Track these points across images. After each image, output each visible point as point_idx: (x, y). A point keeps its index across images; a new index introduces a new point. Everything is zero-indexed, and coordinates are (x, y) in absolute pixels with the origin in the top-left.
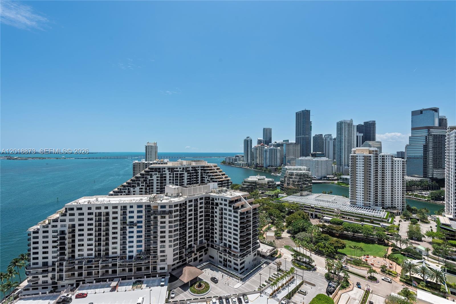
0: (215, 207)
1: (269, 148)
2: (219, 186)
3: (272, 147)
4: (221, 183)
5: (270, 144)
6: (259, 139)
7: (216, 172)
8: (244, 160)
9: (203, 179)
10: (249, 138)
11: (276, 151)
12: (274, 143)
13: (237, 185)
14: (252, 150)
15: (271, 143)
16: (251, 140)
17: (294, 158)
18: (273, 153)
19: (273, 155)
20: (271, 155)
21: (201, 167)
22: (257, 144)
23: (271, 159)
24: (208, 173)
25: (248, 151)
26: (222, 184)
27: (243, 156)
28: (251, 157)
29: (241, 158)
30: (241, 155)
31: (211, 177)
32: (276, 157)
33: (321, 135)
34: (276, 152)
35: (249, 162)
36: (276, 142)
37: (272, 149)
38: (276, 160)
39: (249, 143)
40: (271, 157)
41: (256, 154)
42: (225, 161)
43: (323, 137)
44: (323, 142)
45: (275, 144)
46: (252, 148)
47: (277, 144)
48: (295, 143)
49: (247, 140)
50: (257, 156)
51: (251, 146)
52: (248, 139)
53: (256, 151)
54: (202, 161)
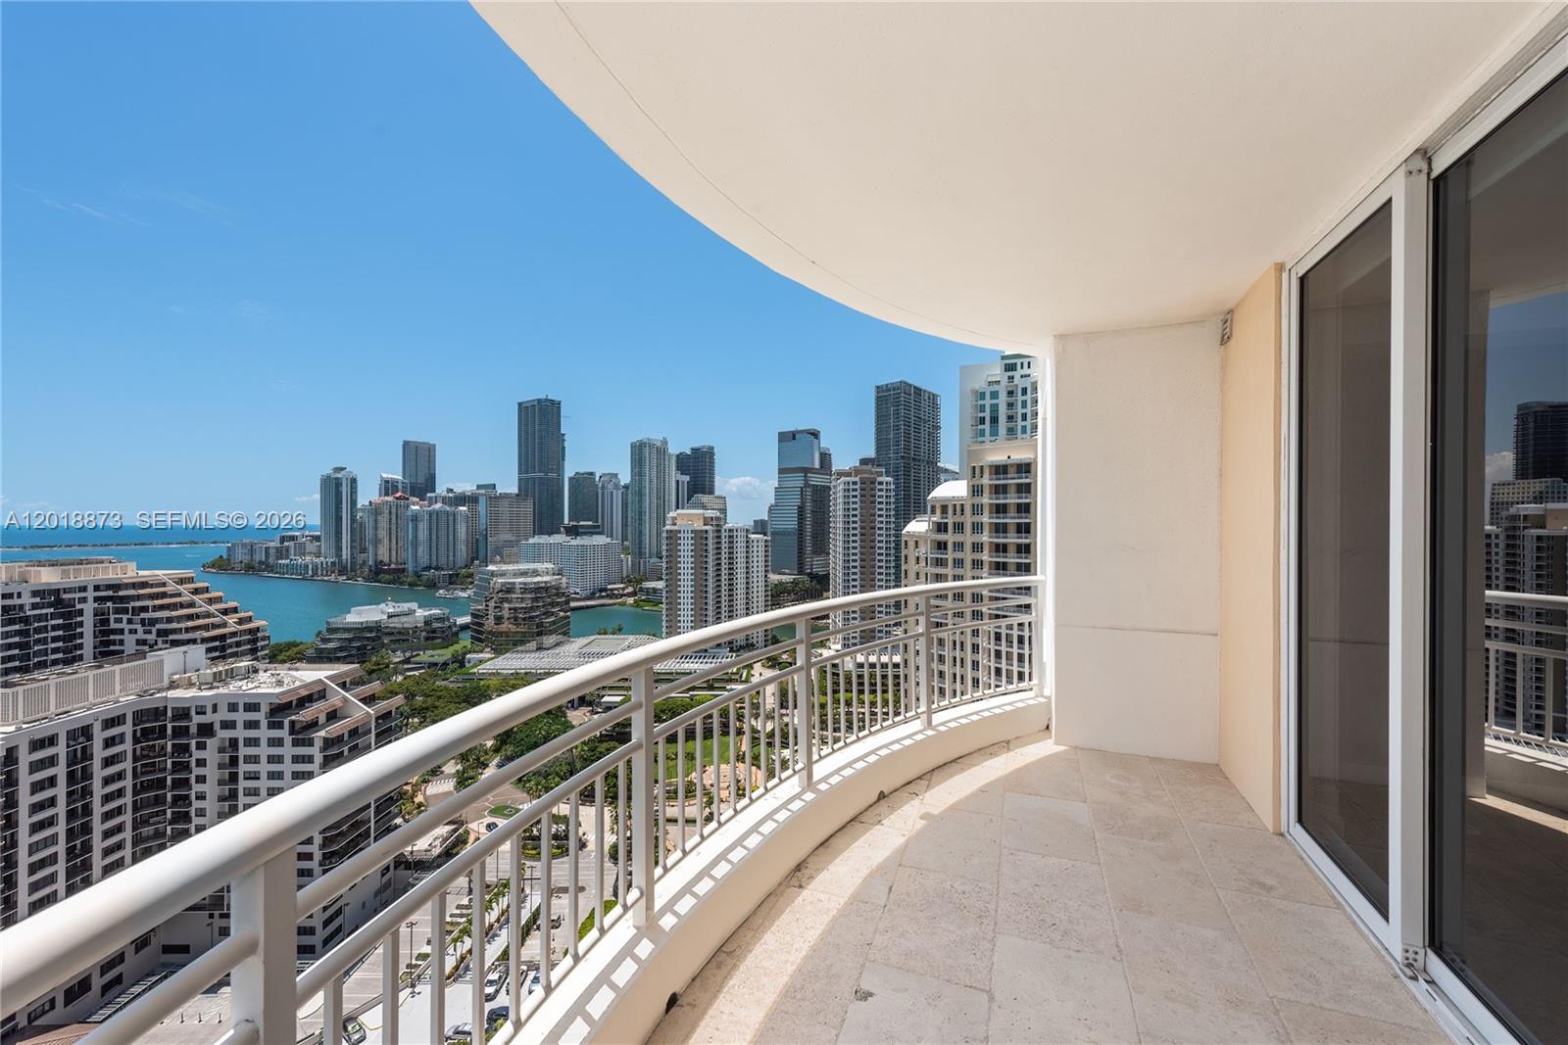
0: (193, 742)
1: (426, 509)
2: (213, 659)
3: (438, 506)
4: (217, 643)
5: (428, 495)
6: (384, 475)
7: (192, 605)
8: (320, 553)
9: (112, 637)
10: (343, 472)
11: (451, 518)
12: (444, 494)
13: (295, 645)
14: (359, 514)
15: (434, 491)
16: (354, 481)
17: (512, 539)
18: (443, 526)
19: (443, 533)
20: (434, 531)
21: (97, 588)
22: (380, 495)
23: (434, 544)
24: (145, 609)
25: (339, 519)
26: (223, 648)
27: (317, 538)
28: (352, 541)
29: (308, 543)
30: (307, 533)
31: (158, 626)
32: (451, 538)
33: (592, 474)
34: (451, 522)
35: (344, 557)
36: (450, 490)
37: (438, 513)
38: (451, 548)
39: (344, 489)
40: (434, 537)
41: (376, 528)
42: (229, 560)
43: (597, 479)
44: (597, 493)
45: (450, 495)
46: (359, 506)
47: (456, 497)
48: (517, 495)
49: (337, 479)
50: (380, 536)
51: (354, 502)
52: (339, 476)
53: (376, 521)
54: (102, 562)
